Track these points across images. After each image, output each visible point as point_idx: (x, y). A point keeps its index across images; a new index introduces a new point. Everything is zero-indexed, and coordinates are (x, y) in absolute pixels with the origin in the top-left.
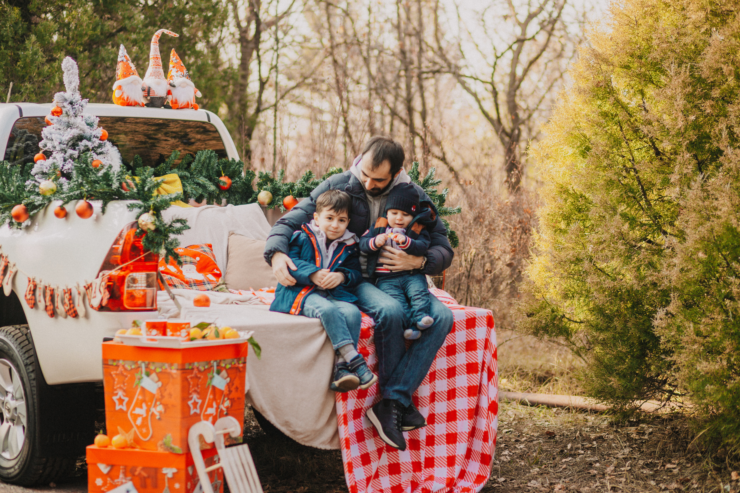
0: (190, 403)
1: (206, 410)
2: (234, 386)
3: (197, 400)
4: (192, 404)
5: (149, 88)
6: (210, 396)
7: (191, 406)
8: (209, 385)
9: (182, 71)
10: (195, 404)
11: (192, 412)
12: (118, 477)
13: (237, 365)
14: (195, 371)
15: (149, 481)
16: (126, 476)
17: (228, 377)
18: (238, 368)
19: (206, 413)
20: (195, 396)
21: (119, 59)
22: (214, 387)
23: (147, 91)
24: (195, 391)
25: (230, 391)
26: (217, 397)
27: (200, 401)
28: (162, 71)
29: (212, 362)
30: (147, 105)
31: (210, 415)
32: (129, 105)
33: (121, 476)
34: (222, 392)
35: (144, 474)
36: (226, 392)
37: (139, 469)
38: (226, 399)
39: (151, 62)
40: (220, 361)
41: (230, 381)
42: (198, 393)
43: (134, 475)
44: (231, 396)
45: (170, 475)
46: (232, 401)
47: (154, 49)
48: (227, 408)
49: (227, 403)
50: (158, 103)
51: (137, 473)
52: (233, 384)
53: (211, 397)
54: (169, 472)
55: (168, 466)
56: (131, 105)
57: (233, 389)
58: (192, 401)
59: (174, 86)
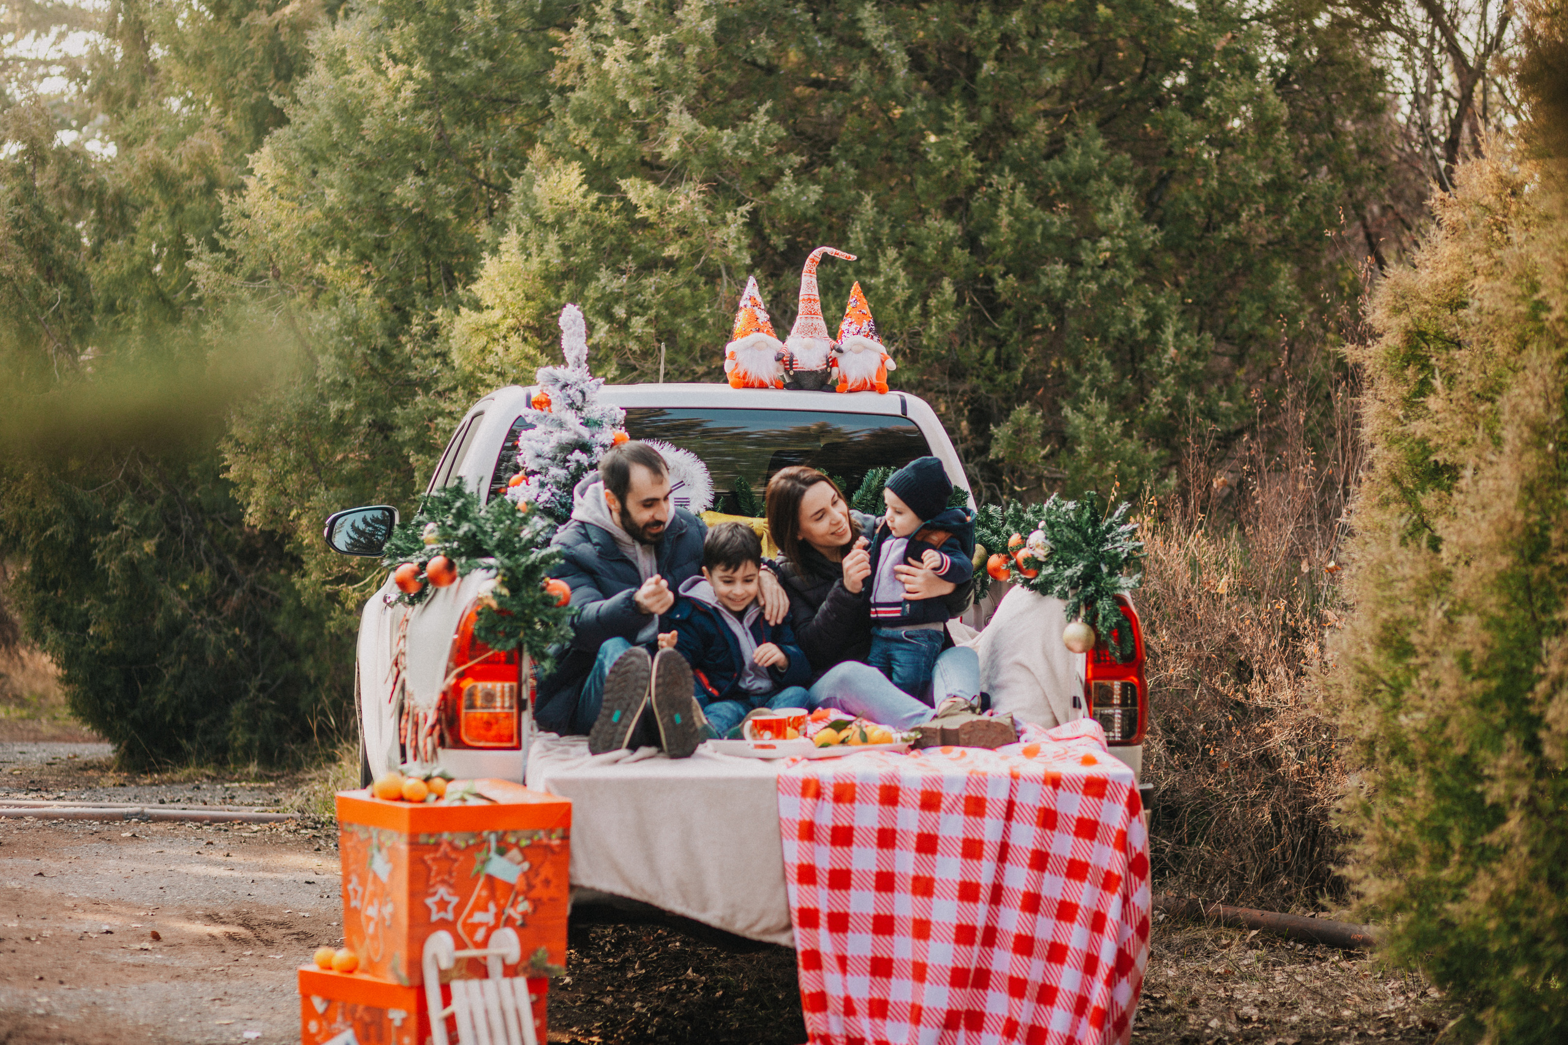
0: (430, 901)
1: (470, 915)
2: (542, 877)
3: (447, 898)
4: (436, 903)
5: (792, 356)
6: (479, 891)
7: (434, 908)
8: (478, 873)
9: (860, 323)
10: (443, 905)
11: (434, 917)
12: (334, 1021)
13: (545, 841)
14: (444, 848)
15: (373, 1031)
16: (345, 1019)
17: (525, 859)
18: (548, 848)
19: (470, 921)
20: (442, 891)
21: (742, 304)
22: (490, 879)
23: (786, 361)
24: (443, 882)
25: (530, 887)
26: (498, 894)
27: (455, 900)
28: (821, 323)
29: (485, 833)
30: (787, 387)
31: (481, 924)
32: (747, 386)
33: (339, 1019)
34: (511, 887)
35: (367, 1018)
36: (521, 885)
37: (360, 1008)
38: (520, 898)
39: (802, 307)
40: (505, 833)
41: (531, 868)
42: (451, 886)
43: (354, 1019)
44: (534, 894)
45: (397, 1023)
46: (536, 903)
47: (808, 284)
48: (524, 915)
49: (524, 906)
50: (810, 381)
51: (358, 1015)
52: (537, 875)
53: (484, 893)
54: (397, 1016)
55: (397, 1006)
56: (752, 387)
57: (537, 882)
58: (437, 898)
59: (840, 351)
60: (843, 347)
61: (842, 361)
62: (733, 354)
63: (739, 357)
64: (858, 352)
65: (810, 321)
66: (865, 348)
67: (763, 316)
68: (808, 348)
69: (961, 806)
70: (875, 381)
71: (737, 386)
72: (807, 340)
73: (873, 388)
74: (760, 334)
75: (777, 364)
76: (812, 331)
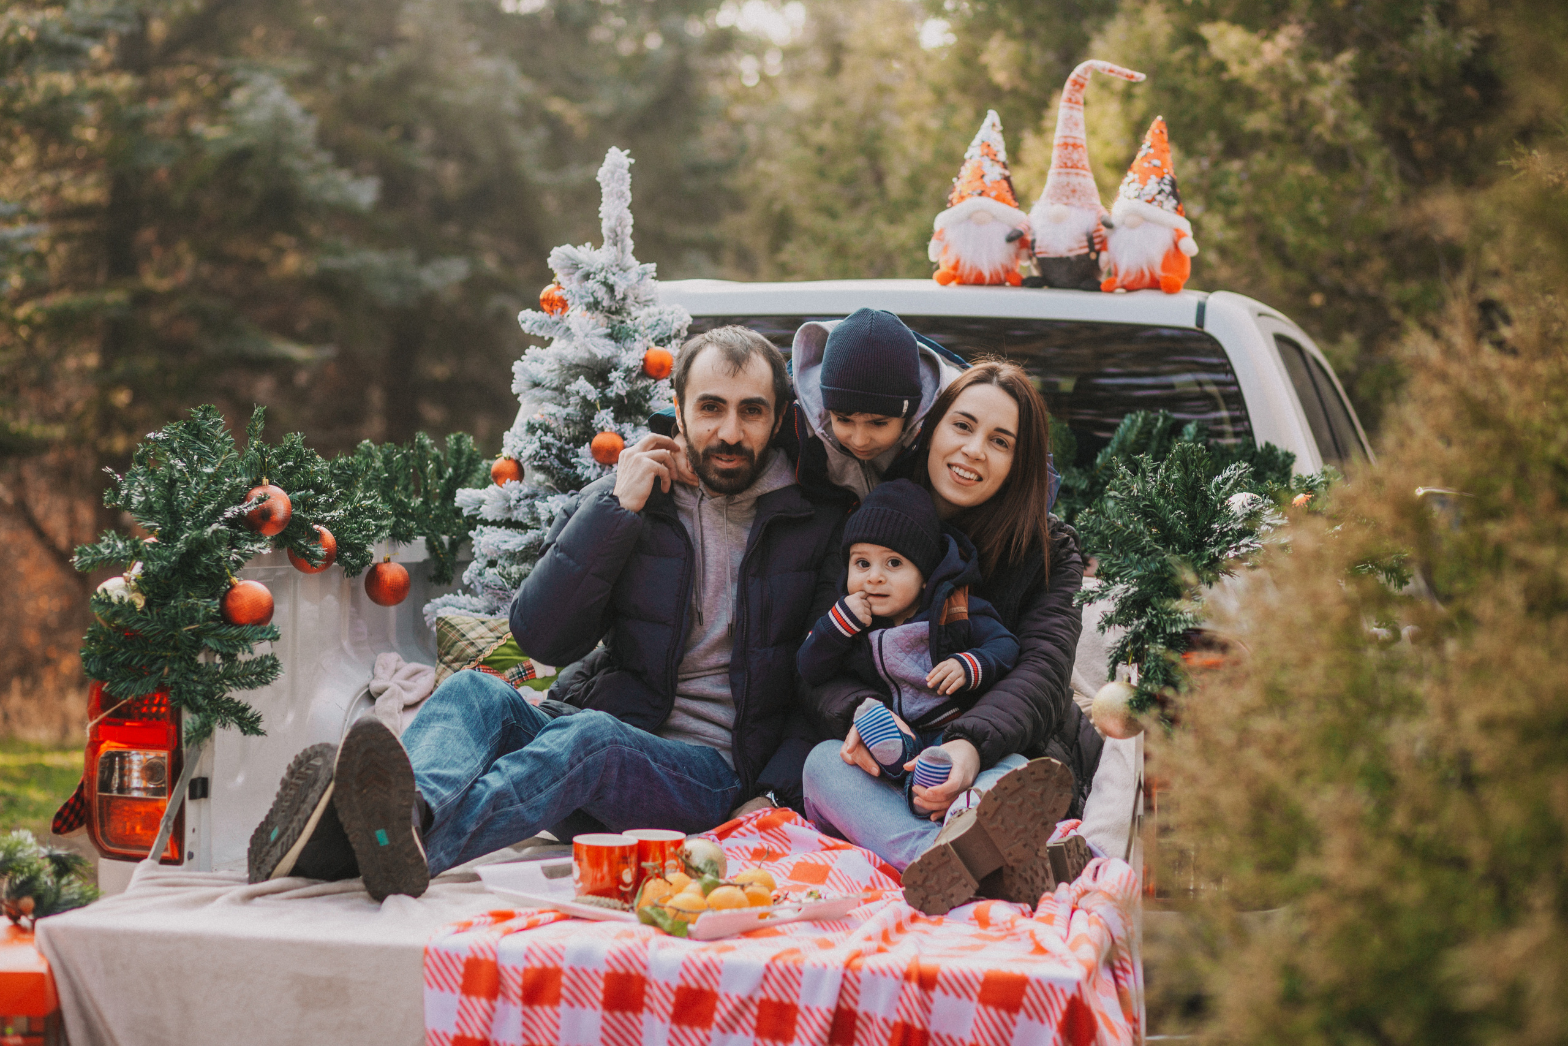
59: (1109, 226)
60: (1114, 220)
61: (1112, 243)
62: (941, 231)
63: (950, 235)
64: (1132, 227)
65: (1064, 179)
66: (1146, 220)
67: (994, 173)
68: (1058, 220)
69: (750, 1018)
70: (1159, 272)
71: (945, 281)
72: (1059, 208)
73: (1155, 285)
74: (984, 200)
75: (1012, 248)
76: (1069, 194)
